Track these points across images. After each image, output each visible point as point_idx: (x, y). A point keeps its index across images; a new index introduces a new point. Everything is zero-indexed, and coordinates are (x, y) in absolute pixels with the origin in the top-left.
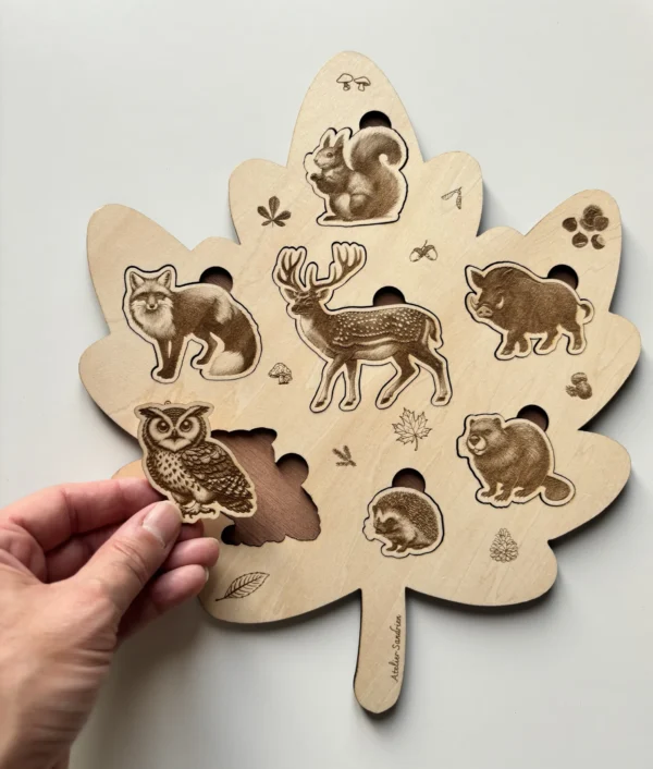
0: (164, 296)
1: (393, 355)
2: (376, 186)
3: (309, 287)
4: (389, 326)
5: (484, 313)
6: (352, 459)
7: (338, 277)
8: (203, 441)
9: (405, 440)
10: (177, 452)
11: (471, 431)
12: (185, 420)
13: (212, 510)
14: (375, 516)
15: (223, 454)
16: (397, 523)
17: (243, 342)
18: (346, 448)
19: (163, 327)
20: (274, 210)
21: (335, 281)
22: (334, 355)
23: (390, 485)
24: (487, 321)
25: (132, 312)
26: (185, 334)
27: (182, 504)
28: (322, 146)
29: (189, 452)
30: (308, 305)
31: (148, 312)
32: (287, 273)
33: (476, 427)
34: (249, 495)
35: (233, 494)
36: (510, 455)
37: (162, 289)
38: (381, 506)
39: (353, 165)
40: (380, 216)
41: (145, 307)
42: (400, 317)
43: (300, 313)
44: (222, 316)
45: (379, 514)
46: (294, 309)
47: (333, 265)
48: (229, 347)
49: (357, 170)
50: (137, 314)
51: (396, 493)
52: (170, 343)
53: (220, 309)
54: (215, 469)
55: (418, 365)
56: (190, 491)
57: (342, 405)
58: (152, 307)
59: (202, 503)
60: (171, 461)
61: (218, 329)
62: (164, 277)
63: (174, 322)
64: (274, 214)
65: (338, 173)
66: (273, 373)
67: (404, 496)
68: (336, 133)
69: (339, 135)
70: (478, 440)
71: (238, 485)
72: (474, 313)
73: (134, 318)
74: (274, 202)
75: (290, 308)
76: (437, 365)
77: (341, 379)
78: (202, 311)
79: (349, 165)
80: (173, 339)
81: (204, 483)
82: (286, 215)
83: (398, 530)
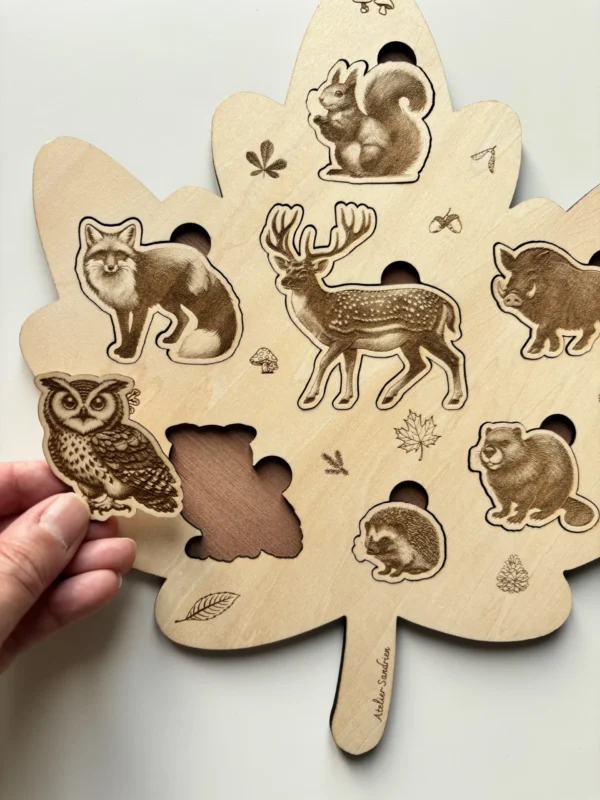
0: (126, 256)
1: (401, 346)
2: (394, 137)
3: (304, 255)
4: (398, 311)
5: (512, 302)
6: (344, 467)
7: (340, 246)
8: (118, 424)
9: (408, 448)
10: (86, 434)
11: (487, 442)
12: (98, 396)
13: (126, 507)
14: (367, 534)
15: (144, 441)
16: (393, 543)
17: (220, 318)
18: (338, 454)
19: (123, 294)
20: (266, 157)
21: (336, 251)
22: (329, 343)
23: (387, 499)
24: (515, 311)
25: (87, 273)
26: (150, 305)
27: (90, 497)
28: (329, 83)
29: (101, 436)
30: (301, 279)
31: (105, 274)
32: (279, 237)
33: (492, 437)
34: (174, 492)
35: (153, 489)
36: (528, 471)
37: (124, 248)
38: (375, 523)
39: (367, 108)
40: (395, 174)
41: (102, 268)
42: (414, 300)
43: (292, 288)
44: (196, 285)
45: (373, 531)
46: (284, 282)
47: (335, 230)
48: (203, 324)
49: (371, 115)
50: (93, 277)
51: (394, 509)
52: (131, 315)
53: (194, 276)
54: (132, 459)
55: (430, 360)
56: (101, 483)
57: (336, 403)
58: (111, 268)
59: (114, 498)
60: (77, 445)
61: (191, 300)
62: (126, 232)
63: (137, 289)
64: (266, 162)
65: (348, 117)
66: (256, 360)
67: (403, 513)
68: (348, 66)
69: (351, 69)
70: (494, 452)
71: (160, 479)
72: (501, 300)
73: (89, 282)
74: (267, 147)
75: (279, 280)
76: (452, 361)
77: (337, 371)
78: (172, 278)
79: (362, 108)
80: (135, 310)
81: (118, 475)
82: (281, 164)
83: (393, 551)
